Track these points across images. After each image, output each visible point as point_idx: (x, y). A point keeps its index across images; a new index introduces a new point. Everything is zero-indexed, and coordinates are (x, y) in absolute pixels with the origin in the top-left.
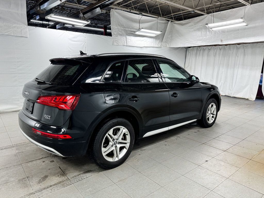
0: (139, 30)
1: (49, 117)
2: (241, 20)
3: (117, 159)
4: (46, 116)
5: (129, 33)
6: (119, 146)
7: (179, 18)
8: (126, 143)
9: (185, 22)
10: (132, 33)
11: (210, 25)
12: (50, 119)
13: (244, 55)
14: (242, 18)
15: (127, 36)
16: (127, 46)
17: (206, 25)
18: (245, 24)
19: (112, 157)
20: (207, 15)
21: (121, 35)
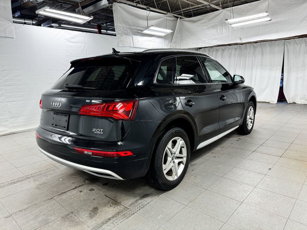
0: (147, 27)
1: (100, 131)
2: (266, 14)
3: (176, 178)
4: (96, 130)
5: (135, 32)
6: (177, 161)
7: (189, 15)
8: (182, 158)
9: (197, 19)
10: (138, 31)
11: (230, 21)
12: (102, 133)
13: (263, 54)
14: (267, 12)
15: (133, 36)
16: (133, 47)
17: (226, 21)
18: (268, 19)
19: (171, 176)
20: (222, 10)
21: (126, 34)
